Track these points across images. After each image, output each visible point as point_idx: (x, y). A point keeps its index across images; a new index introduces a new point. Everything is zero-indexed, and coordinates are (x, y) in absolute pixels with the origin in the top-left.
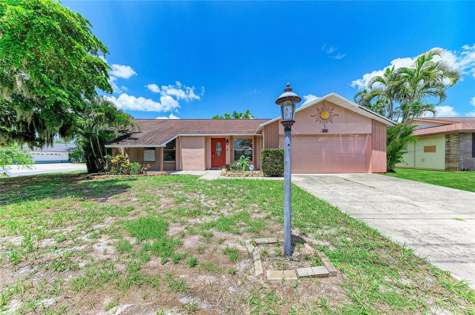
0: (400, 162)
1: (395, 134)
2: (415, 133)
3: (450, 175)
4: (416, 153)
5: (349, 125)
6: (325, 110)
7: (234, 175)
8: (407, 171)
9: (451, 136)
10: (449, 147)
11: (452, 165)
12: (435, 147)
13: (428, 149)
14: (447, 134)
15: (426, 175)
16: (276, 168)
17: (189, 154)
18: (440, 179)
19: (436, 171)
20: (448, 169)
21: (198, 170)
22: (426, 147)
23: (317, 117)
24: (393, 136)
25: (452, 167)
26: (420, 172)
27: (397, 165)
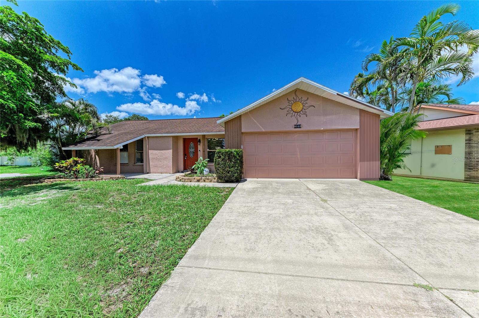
0: (399, 167)
1: (393, 127)
2: (422, 126)
3: (472, 187)
4: (423, 154)
5: (328, 117)
6: (298, 100)
7: (185, 180)
8: (410, 180)
9: (474, 132)
10: (470, 147)
11: (474, 173)
12: (450, 146)
13: (441, 150)
14: (468, 129)
15: (436, 187)
16: (228, 173)
17: (157, 156)
18: (457, 193)
19: (451, 181)
20: (468, 179)
21: (166, 173)
22: (438, 146)
23: (288, 109)
24: (390, 129)
25: (474, 177)
26: (430, 183)
27: (396, 171)
